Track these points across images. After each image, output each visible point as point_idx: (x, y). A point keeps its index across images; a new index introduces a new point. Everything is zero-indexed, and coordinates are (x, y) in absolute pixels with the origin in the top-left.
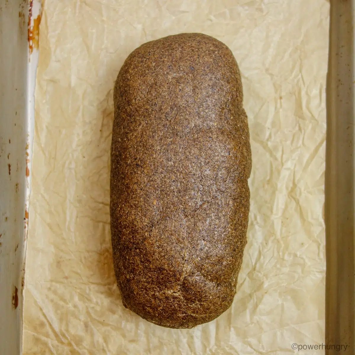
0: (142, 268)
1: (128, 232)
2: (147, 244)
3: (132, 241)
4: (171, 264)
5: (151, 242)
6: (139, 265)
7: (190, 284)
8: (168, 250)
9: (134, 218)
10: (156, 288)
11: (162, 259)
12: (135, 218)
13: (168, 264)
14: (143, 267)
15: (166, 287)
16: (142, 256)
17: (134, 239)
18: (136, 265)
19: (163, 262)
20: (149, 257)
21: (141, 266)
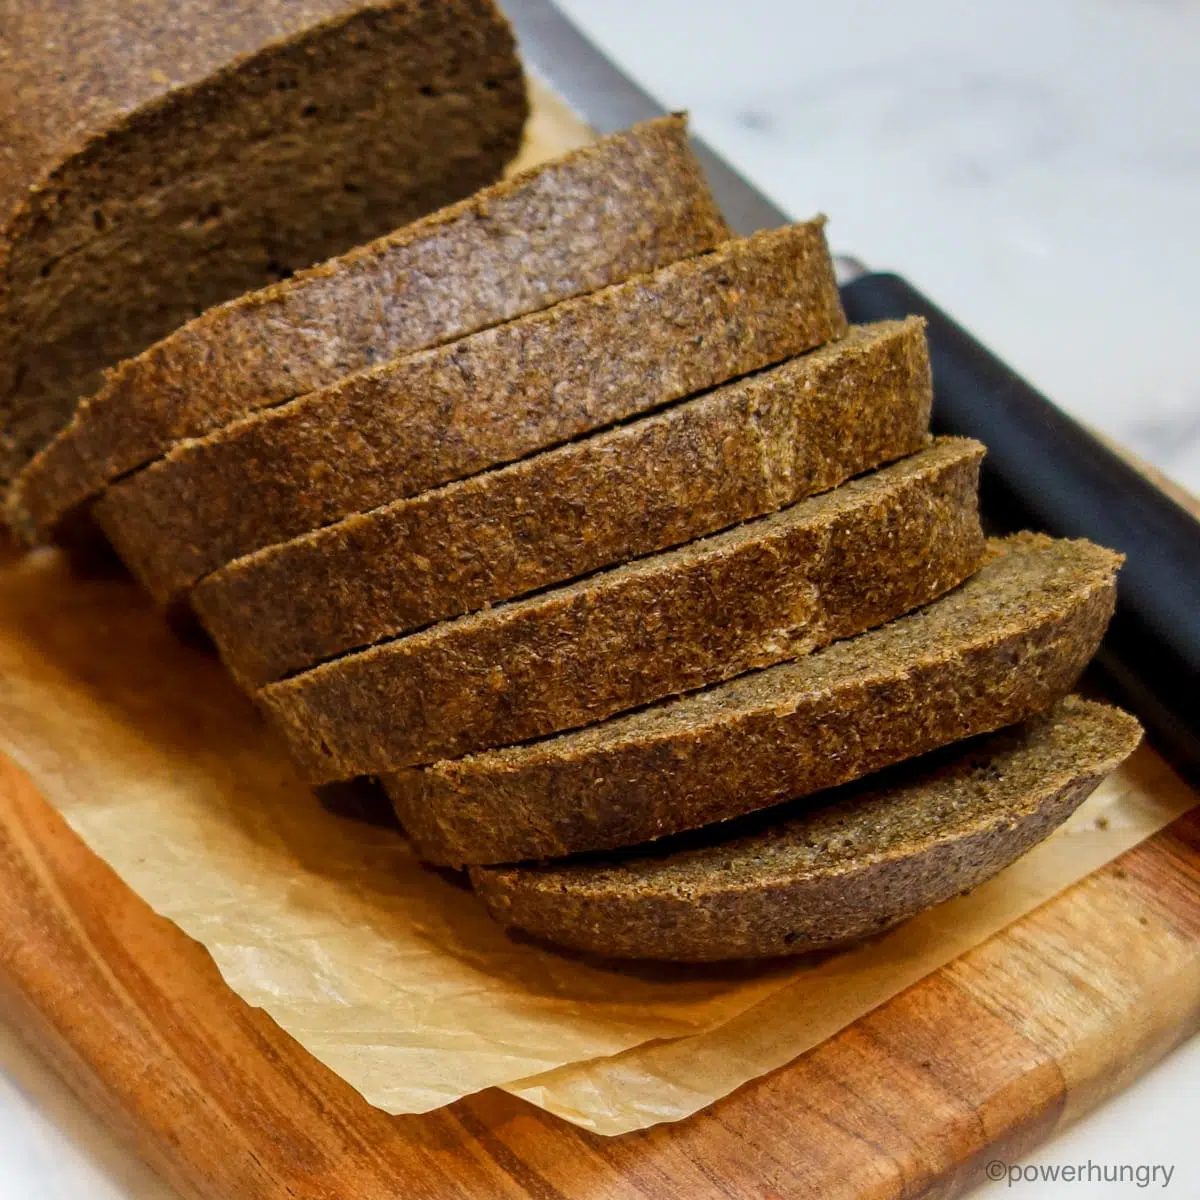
0: (542, 571)
1: (335, 423)
2: (468, 433)
3: (373, 462)
4: (700, 466)
5: (484, 407)
6: (513, 564)
7: (868, 543)
8: (589, 408)
9: (257, 361)
10: (694, 659)
11: (641, 459)
12: (264, 360)
13: (682, 474)
14: (546, 564)
15: (747, 627)
16: (519, 500)
17: (386, 439)
18: (499, 576)
19: (649, 475)
20: (565, 488)
21: (530, 567)
